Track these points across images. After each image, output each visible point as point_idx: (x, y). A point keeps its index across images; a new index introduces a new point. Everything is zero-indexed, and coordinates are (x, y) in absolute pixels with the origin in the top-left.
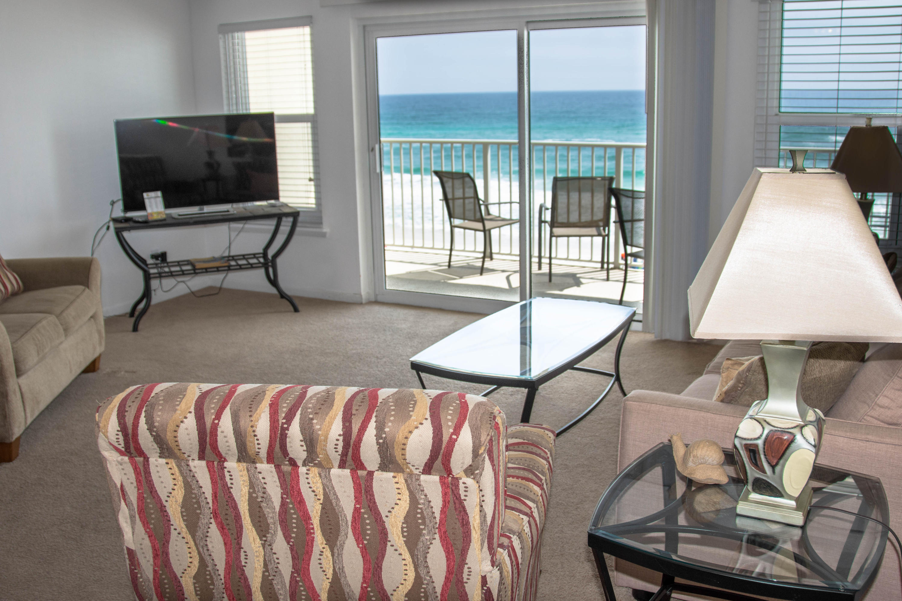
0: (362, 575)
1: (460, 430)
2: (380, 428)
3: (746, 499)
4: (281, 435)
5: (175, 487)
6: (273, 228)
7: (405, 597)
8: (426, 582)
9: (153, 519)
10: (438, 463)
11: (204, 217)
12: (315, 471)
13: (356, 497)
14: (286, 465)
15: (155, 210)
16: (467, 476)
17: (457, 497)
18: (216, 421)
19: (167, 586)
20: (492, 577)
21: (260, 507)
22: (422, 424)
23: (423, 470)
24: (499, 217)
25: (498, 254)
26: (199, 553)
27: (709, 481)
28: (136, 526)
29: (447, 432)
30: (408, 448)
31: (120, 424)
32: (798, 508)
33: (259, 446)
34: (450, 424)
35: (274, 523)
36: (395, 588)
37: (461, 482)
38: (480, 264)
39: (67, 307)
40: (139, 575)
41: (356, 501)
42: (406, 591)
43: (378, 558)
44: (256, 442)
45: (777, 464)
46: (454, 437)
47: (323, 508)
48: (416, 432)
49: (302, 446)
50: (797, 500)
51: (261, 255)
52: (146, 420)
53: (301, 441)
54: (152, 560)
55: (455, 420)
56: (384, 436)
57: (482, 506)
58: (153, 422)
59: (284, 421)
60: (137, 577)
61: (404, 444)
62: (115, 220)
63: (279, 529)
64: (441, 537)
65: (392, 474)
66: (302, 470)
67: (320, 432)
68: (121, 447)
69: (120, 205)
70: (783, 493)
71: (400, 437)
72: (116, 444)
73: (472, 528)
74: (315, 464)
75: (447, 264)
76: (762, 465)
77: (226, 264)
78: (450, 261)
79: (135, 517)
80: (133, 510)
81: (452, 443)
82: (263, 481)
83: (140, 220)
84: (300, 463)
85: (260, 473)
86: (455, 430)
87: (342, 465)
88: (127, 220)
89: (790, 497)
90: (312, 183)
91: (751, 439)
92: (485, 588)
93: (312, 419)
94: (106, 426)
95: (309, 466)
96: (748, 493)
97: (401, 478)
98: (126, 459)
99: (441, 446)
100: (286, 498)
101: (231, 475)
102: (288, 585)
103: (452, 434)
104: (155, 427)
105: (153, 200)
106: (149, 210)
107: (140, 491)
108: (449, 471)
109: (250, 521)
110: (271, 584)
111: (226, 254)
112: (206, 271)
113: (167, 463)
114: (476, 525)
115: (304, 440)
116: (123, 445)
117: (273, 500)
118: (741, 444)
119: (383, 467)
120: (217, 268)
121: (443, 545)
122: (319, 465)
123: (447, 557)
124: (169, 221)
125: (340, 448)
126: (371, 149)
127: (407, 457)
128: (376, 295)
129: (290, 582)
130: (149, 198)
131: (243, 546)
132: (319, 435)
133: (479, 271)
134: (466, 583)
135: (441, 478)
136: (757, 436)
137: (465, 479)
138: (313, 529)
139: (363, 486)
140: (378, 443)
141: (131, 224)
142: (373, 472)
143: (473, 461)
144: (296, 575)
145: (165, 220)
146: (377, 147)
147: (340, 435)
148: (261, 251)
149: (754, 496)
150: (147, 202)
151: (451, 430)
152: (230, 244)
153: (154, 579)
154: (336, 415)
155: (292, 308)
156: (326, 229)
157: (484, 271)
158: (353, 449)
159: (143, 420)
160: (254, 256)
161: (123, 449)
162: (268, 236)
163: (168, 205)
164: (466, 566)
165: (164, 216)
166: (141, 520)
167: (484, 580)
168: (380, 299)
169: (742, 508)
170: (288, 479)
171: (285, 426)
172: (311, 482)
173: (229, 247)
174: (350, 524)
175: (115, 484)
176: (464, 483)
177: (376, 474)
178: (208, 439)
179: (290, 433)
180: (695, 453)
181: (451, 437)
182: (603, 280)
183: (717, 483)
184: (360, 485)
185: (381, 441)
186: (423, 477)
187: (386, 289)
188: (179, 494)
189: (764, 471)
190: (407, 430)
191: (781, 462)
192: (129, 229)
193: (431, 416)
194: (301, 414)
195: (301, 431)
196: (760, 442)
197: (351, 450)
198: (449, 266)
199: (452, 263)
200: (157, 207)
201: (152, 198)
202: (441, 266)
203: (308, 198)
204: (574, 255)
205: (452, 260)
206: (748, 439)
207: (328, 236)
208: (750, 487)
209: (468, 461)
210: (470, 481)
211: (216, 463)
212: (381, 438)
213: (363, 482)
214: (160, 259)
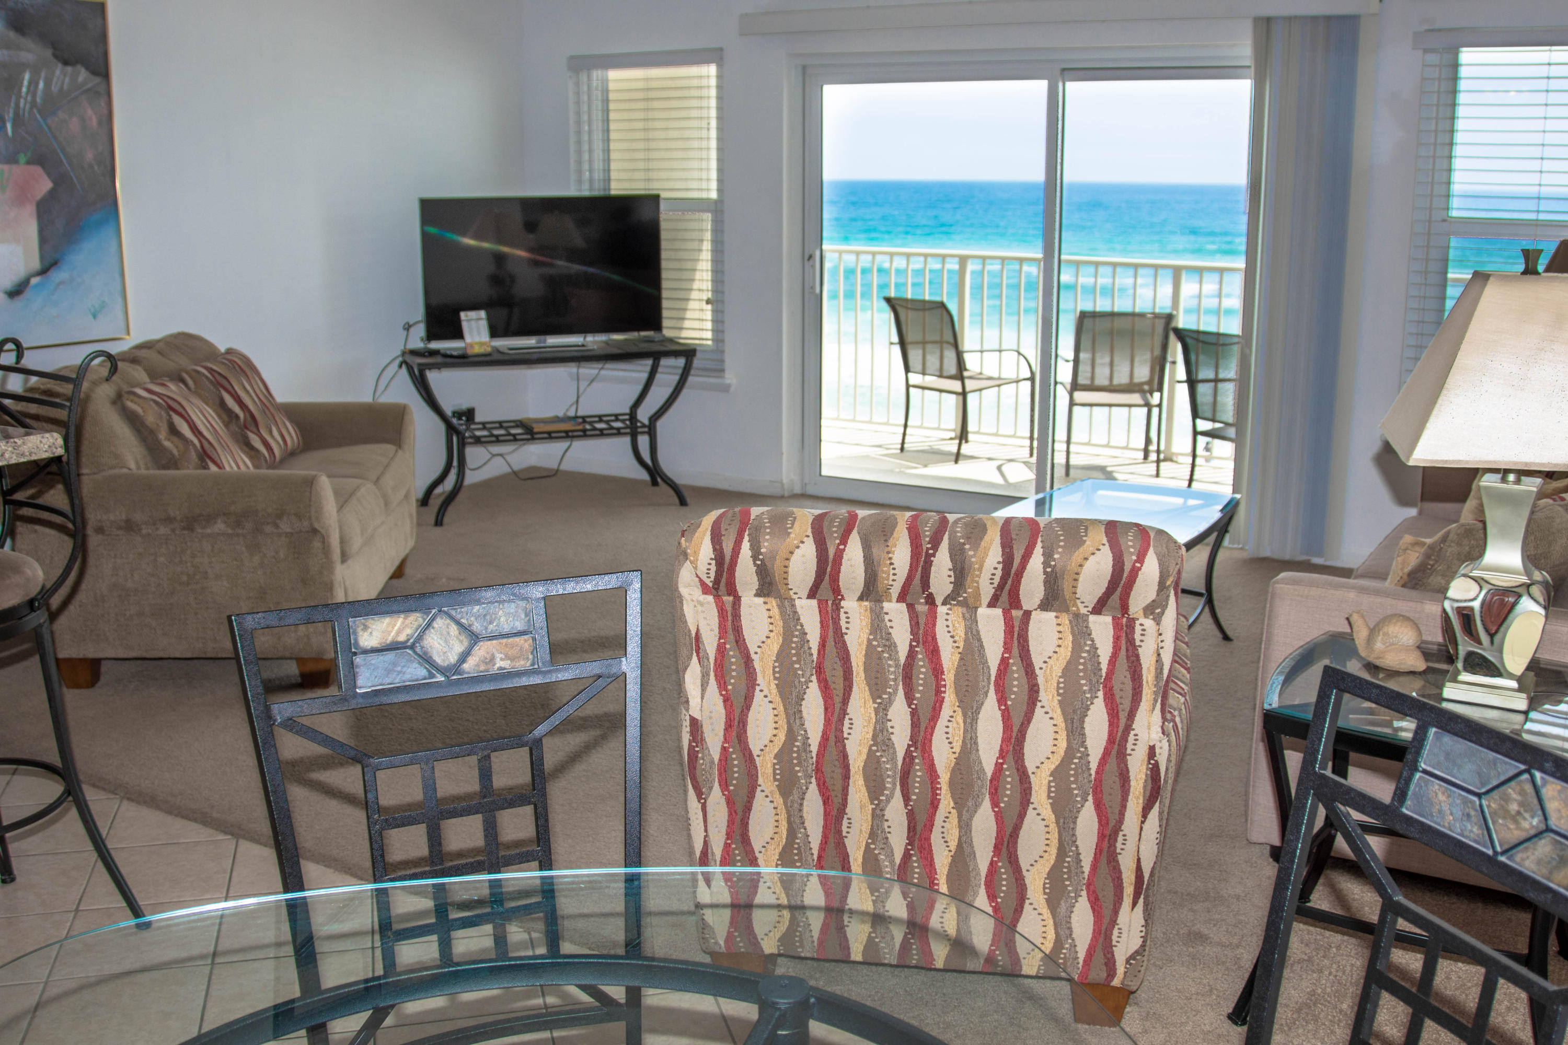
0: (998, 748)
1: (1144, 557)
2: (1048, 555)
3: (1455, 680)
4: (925, 562)
5: (772, 635)
6: (645, 376)
7: (1050, 776)
8: (1079, 755)
9: (733, 677)
10: (1115, 598)
11: (546, 352)
12: (959, 610)
13: (1005, 643)
14: (921, 604)
15: (477, 339)
16: (1146, 616)
17: (1131, 642)
18: (842, 547)
19: (736, 769)
20: (1161, 748)
21: (880, 659)
22: (1099, 550)
23: (1094, 608)
24: (981, 374)
25: (978, 433)
26: (788, 723)
27: (1402, 666)
28: (708, 688)
29: (1129, 560)
30: (1081, 578)
31: (715, 550)
32: (1520, 690)
33: (895, 577)
34: (1132, 550)
35: (895, 680)
36: (1038, 765)
37: (1137, 623)
38: (954, 449)
39: (383, 473)
40: (700, 755)
41: (1005, 649)
42: (1053, 767)
43: (1022, 724)
44: (892, 572)
45: (1497, 632)
46: (1138, 565)
47: (961, 659)
48: (1092, 558)
49: (950, 576)
50: (1519, 679)
51: (627, 417)
52: (751, 545)
53: (950, 570)
54: (722, 733)
55: (1138, 547)
56: (1053, 563)
57: (1159, 655)
58: (759, 548)
59: (929, 546)
60: (697, 757)
61: (1077, 574)
62: (414, 353)
63: (901, 687)
64: (1105, 695)
65: (1053, 614)
66: (942, 610)
67: (973, 560)
68: (709, 582)
69: (420, 331)
70: (1502, 671)
71: (1073, 565)
72: (704, 578)
73: (1144, 683)
74: (958, 601)
75: (899, 446)
76: (1478, 634)
77: (580, 427)
78: (903, 443)
79: (708, 675)
80: (708, 667)
81: (1135, 572)
82: (889, 624)
83: (455, 353)
84: (939, 600)
85: (887, 614)
86: (1138, 557)
87: (992, 604)
88: (433, 353)
89: (1511, 676)
90: (709, 307)
91: (1465, 601)
92: (1152, 762)
93: (964, 544)
94: (696, 553)
95: (951, 604)
96: (1458, 673)
97: (1065, 619)
98: (710, 598)
99: (1122, 576)
100: (916, 646)
101: (848, 618)
102: (900, 763)
103: (1136, 561)
104: (761, 554)
105: (473, 323)
106: (468, 339)
107: (722, 641)
108: (1125, 608)
109: (863, 678)
110: (878, 762)
111: (572, 413)
112: (550, 436)
113: (765, 603)
114: (1149, 679)
115: (954, 569)
116: (712, 579)
117: (899, 649)
118: (1452, 608)
119: (1045, 606)
120: (567, 432)
121: (1106, 706)
122: (965, 604)
123: (1109, 721)
124: (496, 357)
125: (997, 580)
126: (806, 257)
127: (1079, 591)
128: (804, 485)
129: (904, 759)
130: (468, 321)
131: (849, 711)
132: (972, 563)
133: (953, 458)
134: (1130, 755)
135: (1114, 618)
136: (1471, 597)
137: (1142, 620)
138: (945, 686)
139: (1016, 629)
140: (1045, 573)
141: (439, 359)
142: (1030, 612)
143: (1158, 595)
144: (912, 749)
145: (489, 355)
146: (818, 253)
147: (999, 563)
148: (628, 411)
149: (1465, 677)
150: (465, 326)
151: (1134, 558)
152: (578, 397)
153: (720, 760)
154: (992, 540)
155: (677, 500)
156: (730, 378)
157: (961, 458)
158: (1013, 582)
159: (746, 545)
160: (617, 417)
161: (711, 585)
162: (639, 388)
163: (494, 333)
164: (1132, 733)
165: (489, 350)
166: (716, 679)
167: (1152, 751)
168: (811, 490)
169: (1450, 691)
170: (922, 621)
171: (931, 552)
172: (951, 626)
173: (577, 401)
174: (993, 678)
175: (690, 631)
176: (1141, 625)
177: (1034, 613)
178: (829, 569)
179: (935, 560)
180: (1385, 630)
181: (1134, 566)
182: (1151, 476)
183: (1412, 670)
184: (1013, 627)
185: (1049, 570)
186: (1092, 618)
187: (820, 475)
188: (774, 646)
189: (1479, 642)
190: (1081, 556)
191: (1502, 629)
192: (438, 366)
193: (1108, 541)
194: (950, 539)
195: (951, 557)
196: (1476, 605)
197: (1010, 582)
198: (902, 449)
199: (906, 446)
200: (479, 333)
201: (472, 320)
202: (888, 449)
203: (702, 330)
204: (1100, 437)
205: (906, 441)
206: (1461, 601)
207: (732, 389)
208: (1460, 665)
209: (1152, 595)
210: (1149, 623)
211: (830, 603)
212: (1050, 566)
213: (1017, 624)
214: (464, 418)
